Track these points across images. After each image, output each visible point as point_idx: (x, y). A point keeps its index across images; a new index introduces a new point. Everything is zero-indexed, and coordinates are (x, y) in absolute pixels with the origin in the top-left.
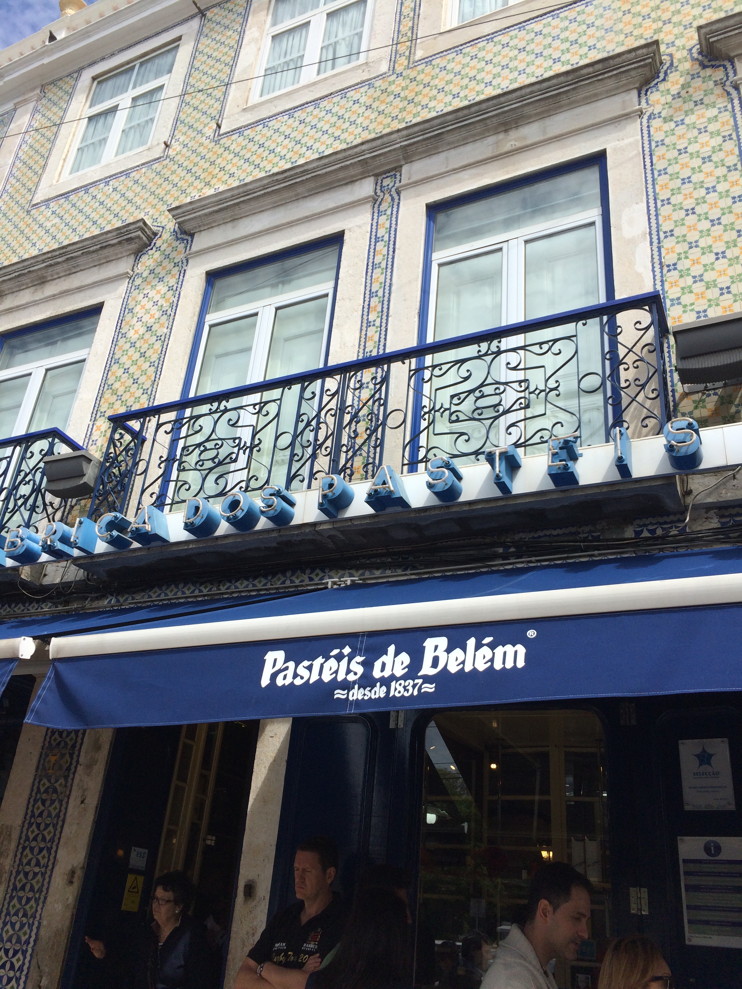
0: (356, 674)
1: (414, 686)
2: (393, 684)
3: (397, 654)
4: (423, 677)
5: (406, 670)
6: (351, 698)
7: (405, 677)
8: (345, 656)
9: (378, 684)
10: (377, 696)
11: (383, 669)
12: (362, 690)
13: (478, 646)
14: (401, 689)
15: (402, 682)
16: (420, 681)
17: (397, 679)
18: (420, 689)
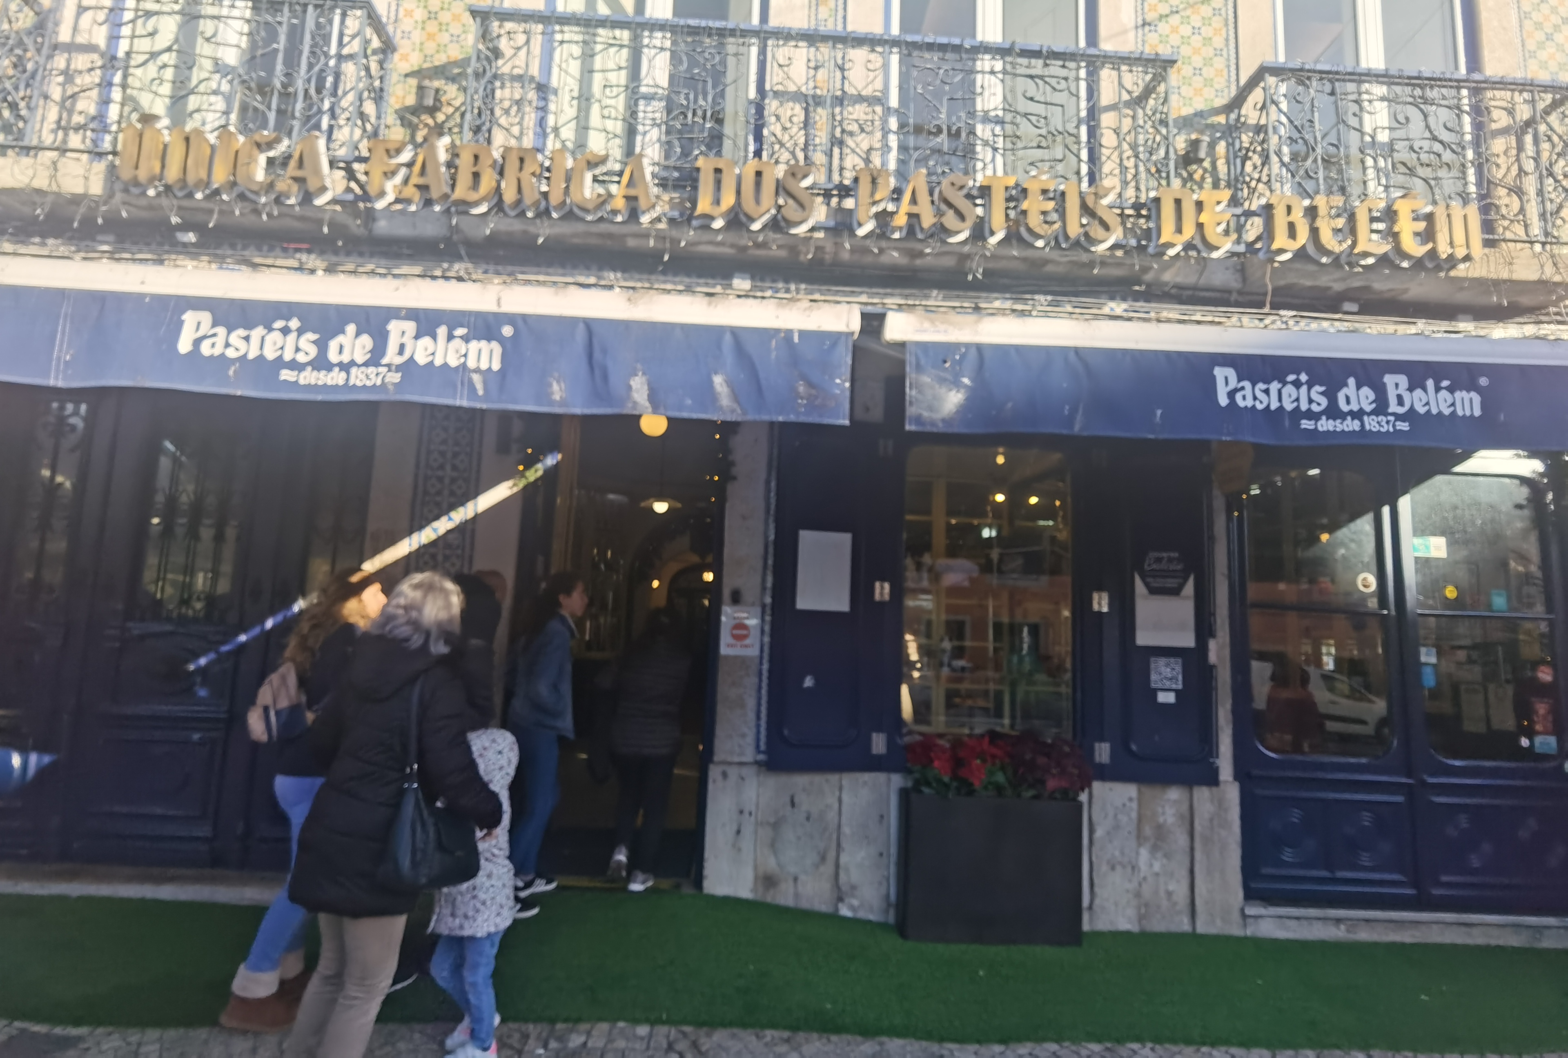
0: (1319, 404)
1: (1388, 422)
2: (1365, 418)
3: (1359, 387)
4: (1394, 414)
5: (1374, 405)
6: (1320, 429)
7: (1373, 412)
8: (1302, 384)
9: (1349, 418)
10: (1351, 429)
11: (1348, 402)
12: (1331, 422)
13: (1438, 389)
14: (1374, 423)
15: (1374, 417)
16: (1392, 418)
17: (1369, 414)
18: (1394, 426)
